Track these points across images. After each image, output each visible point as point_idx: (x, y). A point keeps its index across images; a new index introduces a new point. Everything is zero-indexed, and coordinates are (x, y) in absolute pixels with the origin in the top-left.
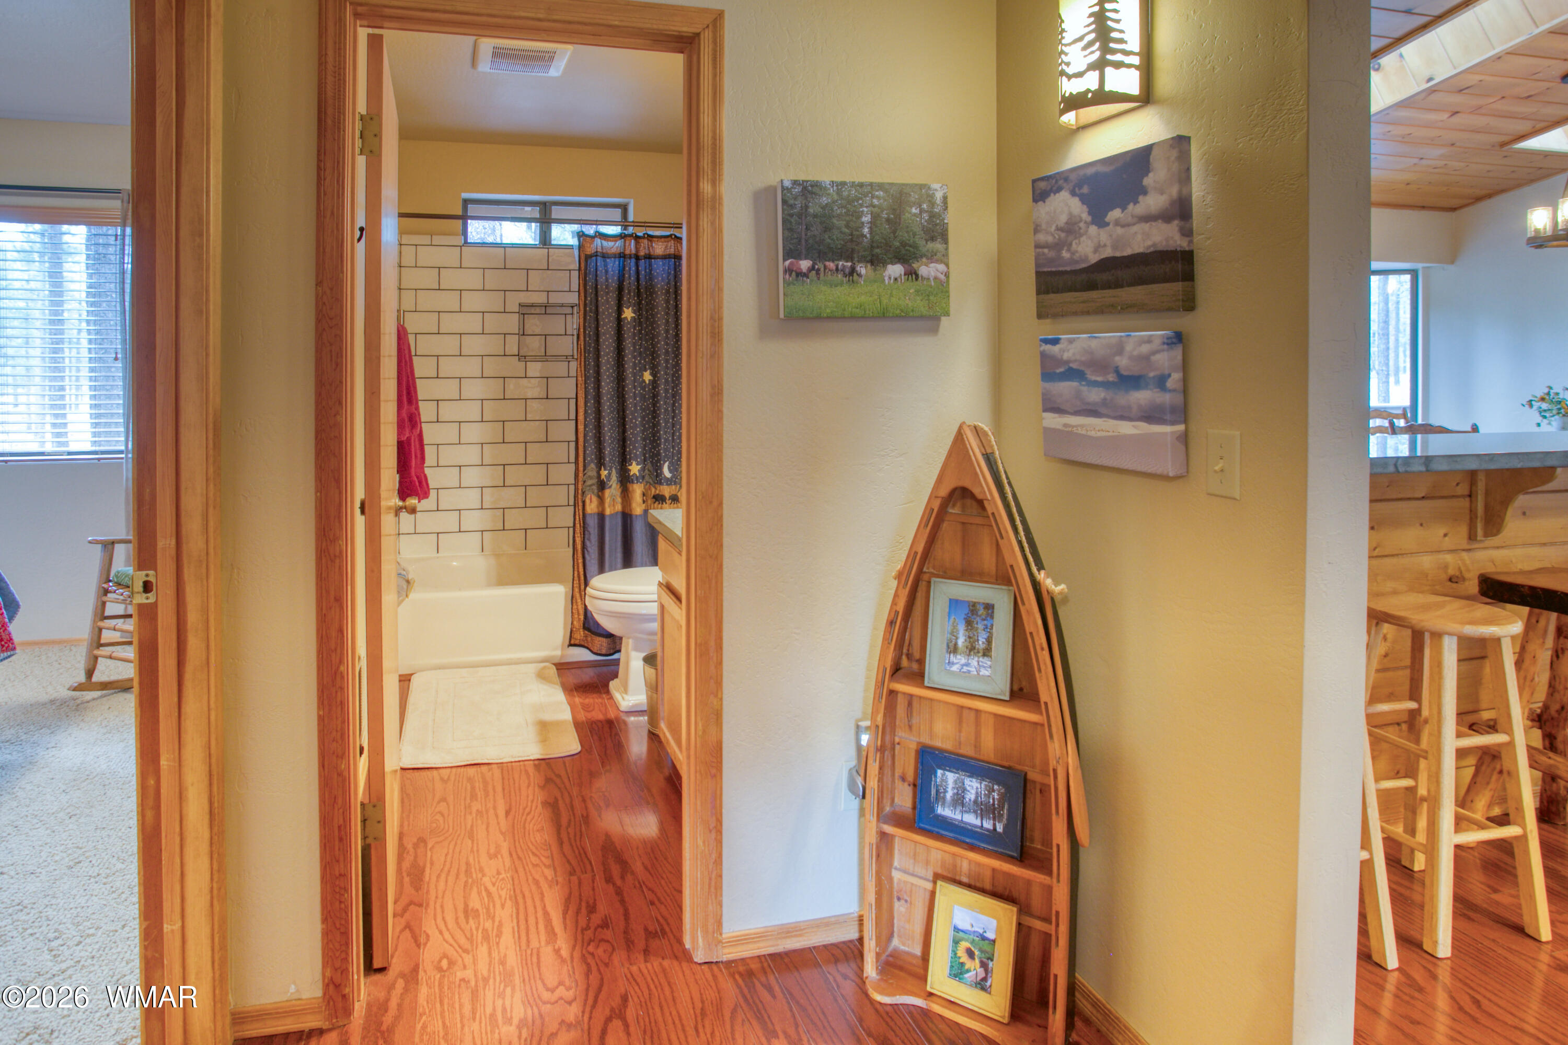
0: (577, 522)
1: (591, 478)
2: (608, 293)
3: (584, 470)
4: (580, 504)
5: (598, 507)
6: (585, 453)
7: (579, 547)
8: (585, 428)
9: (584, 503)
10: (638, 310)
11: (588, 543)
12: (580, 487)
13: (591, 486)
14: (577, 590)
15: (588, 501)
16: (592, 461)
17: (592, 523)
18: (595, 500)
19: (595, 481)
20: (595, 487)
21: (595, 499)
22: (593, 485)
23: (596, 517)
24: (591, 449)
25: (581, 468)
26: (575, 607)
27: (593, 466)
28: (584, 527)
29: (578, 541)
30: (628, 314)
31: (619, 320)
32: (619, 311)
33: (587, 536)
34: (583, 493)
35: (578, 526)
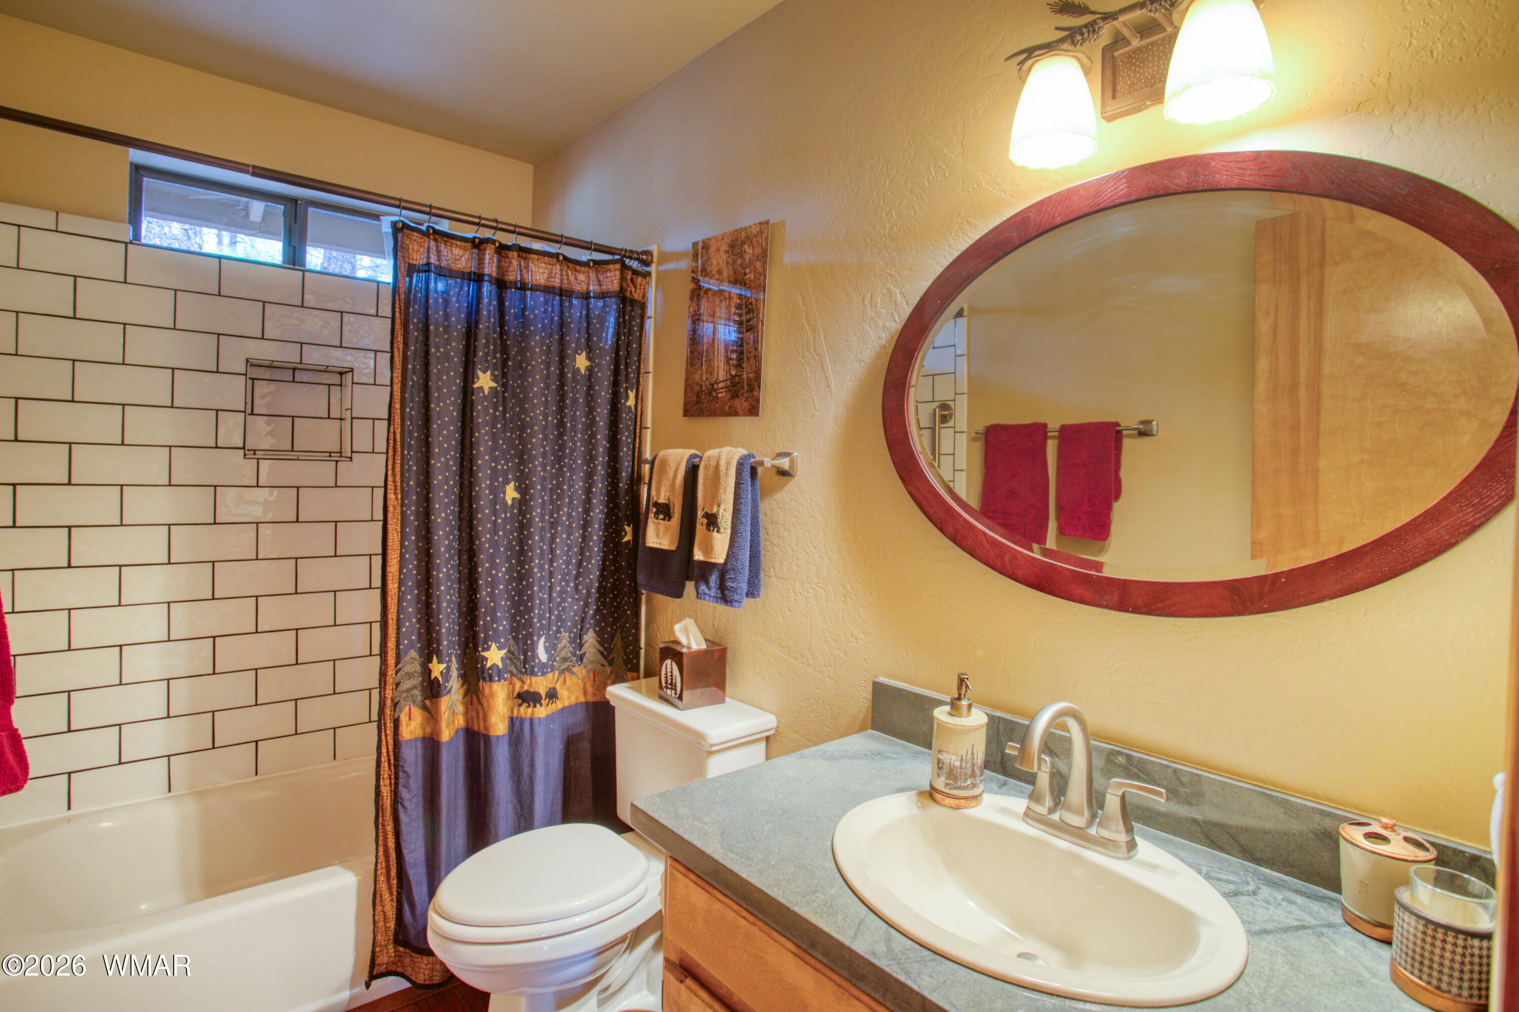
0: (384, 759)
1: (410, 676)
2: (448, 342)
3: (397, 663)
4: (390, 725)
5: (423, 726)
6: (398, 633)
7: (387, 802)
8: (400, 587)
9: (396, 723)
10: (502, 376)
11: (404, 794)
12: (389, 693)
13: (408, 690)
14: (382, 878)
15: (404, 718)
16: (411, 646)
17: (412, 758)
18: (418, 715)
19: (417, 680)
20: (417, 692)
21: (417, 713)
22: (415, 687)
23: (419, 744)
24: (411, 624)
25: (391, 660)
26: (379, 908)
27: (413, 654)
28: (396, 766)
29: (386, 791)
30: (485, 381)
31: (467, 391)
32: (468, 377)
33: (401, 781)
34: (395, 705)
35: (385, 765)
